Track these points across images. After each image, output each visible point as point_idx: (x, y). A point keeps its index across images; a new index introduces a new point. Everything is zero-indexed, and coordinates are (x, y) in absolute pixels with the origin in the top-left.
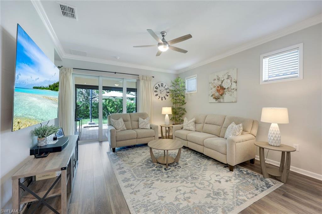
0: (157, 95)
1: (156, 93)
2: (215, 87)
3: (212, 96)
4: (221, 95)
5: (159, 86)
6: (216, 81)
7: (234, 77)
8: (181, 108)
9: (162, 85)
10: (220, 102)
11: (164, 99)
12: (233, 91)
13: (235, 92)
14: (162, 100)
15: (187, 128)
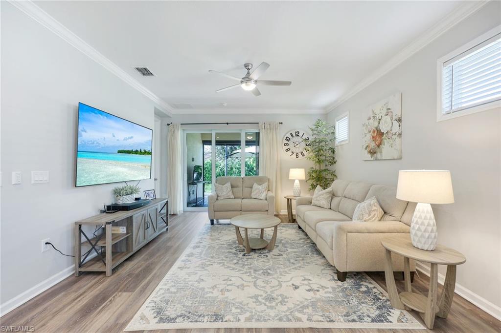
0: (288, 150)
1: (287, 147)
2: (370, 132)
3: (366, 148)
4: (378, 146)
5: (292, 136)
6: (371, 121)
7: (396, 113)
8: (327, 170)
9: (297, 134)
10: (377, 160)
11: (300, 155)
12: (394, 137)
13: (398, 140)
14: (297, 156)
15: (317, 203)
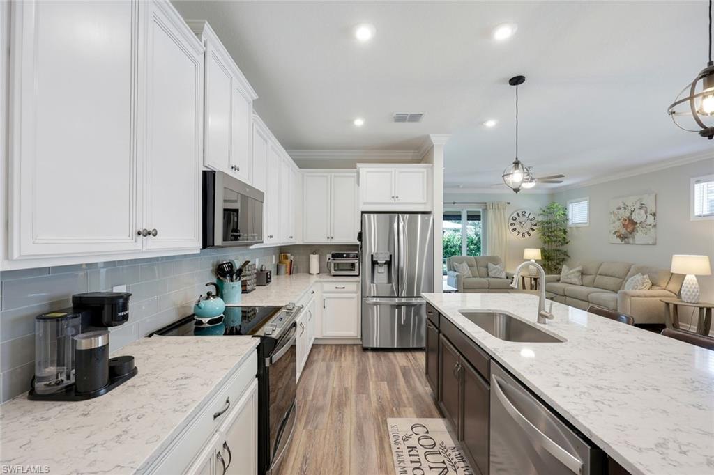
0: (514, 230)
1: (514, 227)
2: (620, 220)
3: (615, 233)
4: (630, 233)
5: (519, 216)
6: (622, 211)
7: (651, 208)
8: (559, 250)
9: (524, 214)
10: (628, 243)
11: (526, 235)
12: (648, 227)
13: (653, 230)
14: (523, 236)
